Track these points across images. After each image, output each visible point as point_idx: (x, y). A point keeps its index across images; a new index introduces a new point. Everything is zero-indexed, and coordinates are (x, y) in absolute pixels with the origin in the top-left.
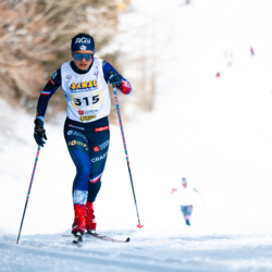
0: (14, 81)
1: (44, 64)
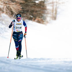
0: (11, 9)
1: (21, 3)
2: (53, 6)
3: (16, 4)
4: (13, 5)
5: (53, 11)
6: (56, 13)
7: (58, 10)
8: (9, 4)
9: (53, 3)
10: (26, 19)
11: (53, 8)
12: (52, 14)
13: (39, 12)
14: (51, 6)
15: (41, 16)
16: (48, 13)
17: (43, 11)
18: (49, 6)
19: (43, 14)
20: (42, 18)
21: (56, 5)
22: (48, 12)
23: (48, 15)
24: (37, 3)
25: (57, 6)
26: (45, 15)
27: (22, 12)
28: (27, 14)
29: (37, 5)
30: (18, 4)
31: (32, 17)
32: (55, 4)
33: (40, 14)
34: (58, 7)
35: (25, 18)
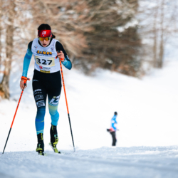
2: (155, 38)
3: (75, 35)
4: (69, 36)
5: (154, 48)
6: (162, 54)
7: (167, 47)
8: (60, 35)
9: (154, 31)
10: (97, 66)
11: (155, 43)
12: (152, 55)
13: (125, 52)
14: (151, 38)
15: (129, 61)
16: (144, 54)
17: (135, 48)
18: (146, 38)
19: (134, 57)
20: (132, 65)
21: (162, 36)
22: (144, 51)
23: (143, 58)
24: (122, 33)
25: (164, 38)
26: (138, 58)
27: (89, 51)
28: (99, 57)
29: (120, 36)
30: (80, 36)
31: (110, 62)
32: (159, 33)
33: (127, 55)
34: (166, 40)
35: (94, 65)
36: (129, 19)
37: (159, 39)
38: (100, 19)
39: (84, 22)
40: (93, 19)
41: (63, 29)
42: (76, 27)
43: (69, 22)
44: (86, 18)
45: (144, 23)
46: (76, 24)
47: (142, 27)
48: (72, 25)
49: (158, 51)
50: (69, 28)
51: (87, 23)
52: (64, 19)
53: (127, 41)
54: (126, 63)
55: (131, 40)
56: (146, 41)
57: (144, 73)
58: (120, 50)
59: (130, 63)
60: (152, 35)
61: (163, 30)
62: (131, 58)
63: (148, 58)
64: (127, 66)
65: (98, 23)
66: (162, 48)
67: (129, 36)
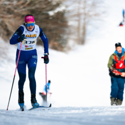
2: (79, 21)
3: (15, 17)
4: (10, 18)
7: (89, 28)
8: (2, 17)
9: (79, 15)
11: (79, 24)
12: (77, 34)
13: (54, 32)
14: (76, 20)
15: (57, 38)
16: (70, 34)
18: (72, 20)
19: (61, 35)
20: (60, 42)
21: (85, 19)
23: (69, 36)
24: (52, 16)
25: (87, 20)
26: (65, 37)
29: (51, 18)
30: (18, 18)
32: (82, 17)
33: (56, 34)
36: (58, 5)
37: (82, 21)
38: (35, 4)
39: (22, 7)
40: (29, 5)
41: (5, 13)
42: (16, 11)
43: (9, 7)
44: (23, 4)
45: (70, 8)
46: (15, 8)
47: (69, 12)
48: (12, 9)
49: (81, 31)
50: (9, 11)
51: (24, 8)
52: (5, 5)
53: (56, 23)
54: (56, 40)
55: (59, 22)
56: (72, 23)
57: (69, 49)
58: (50, 30)
59: (58, 40)
60: (77, 18)
61: (85, 14)
62: (60, 37)
63: (73, 37)
64: (56, 43)
65: (33, 8)
66: (84, 29)
67: (58, 19)
